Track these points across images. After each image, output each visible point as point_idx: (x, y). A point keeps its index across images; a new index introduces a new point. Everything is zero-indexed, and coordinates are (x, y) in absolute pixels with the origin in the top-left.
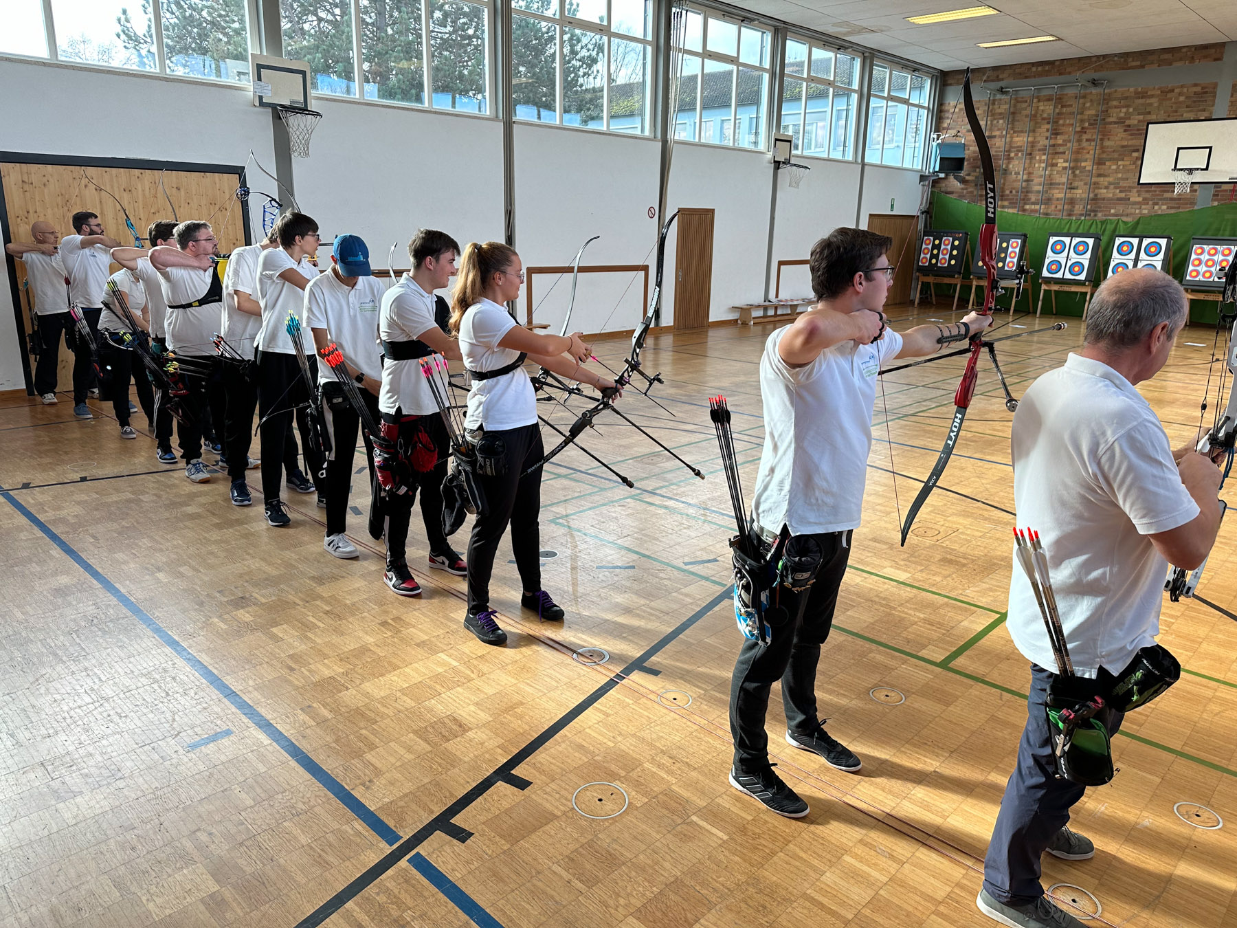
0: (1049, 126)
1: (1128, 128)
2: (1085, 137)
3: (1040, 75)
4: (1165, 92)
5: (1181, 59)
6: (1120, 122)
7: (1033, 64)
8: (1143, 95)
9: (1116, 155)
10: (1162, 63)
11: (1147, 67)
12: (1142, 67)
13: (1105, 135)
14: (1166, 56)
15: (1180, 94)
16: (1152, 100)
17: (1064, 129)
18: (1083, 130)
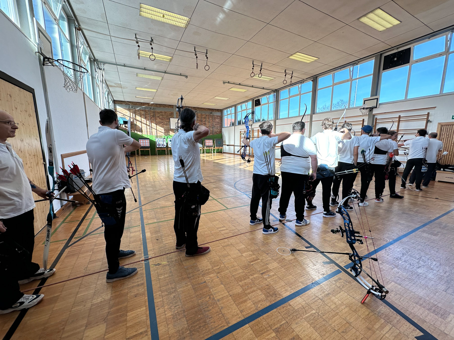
0: (144, 116)
1: (160, 118)
2: (152, 119)
3: (140, 105)
4: (165, 112)
5: (167, 107)
6: (158, 117)
7: (137, 102)
8: (161, 112)
9: (159, 123)
10: (163, 107)
11: (161, 107)
12: (160, 107)
13: (156, 119)
14: (164, 106)
15: (168, 113)
16: (163, 114)
17: (147, 117)
18: (151, 118)
